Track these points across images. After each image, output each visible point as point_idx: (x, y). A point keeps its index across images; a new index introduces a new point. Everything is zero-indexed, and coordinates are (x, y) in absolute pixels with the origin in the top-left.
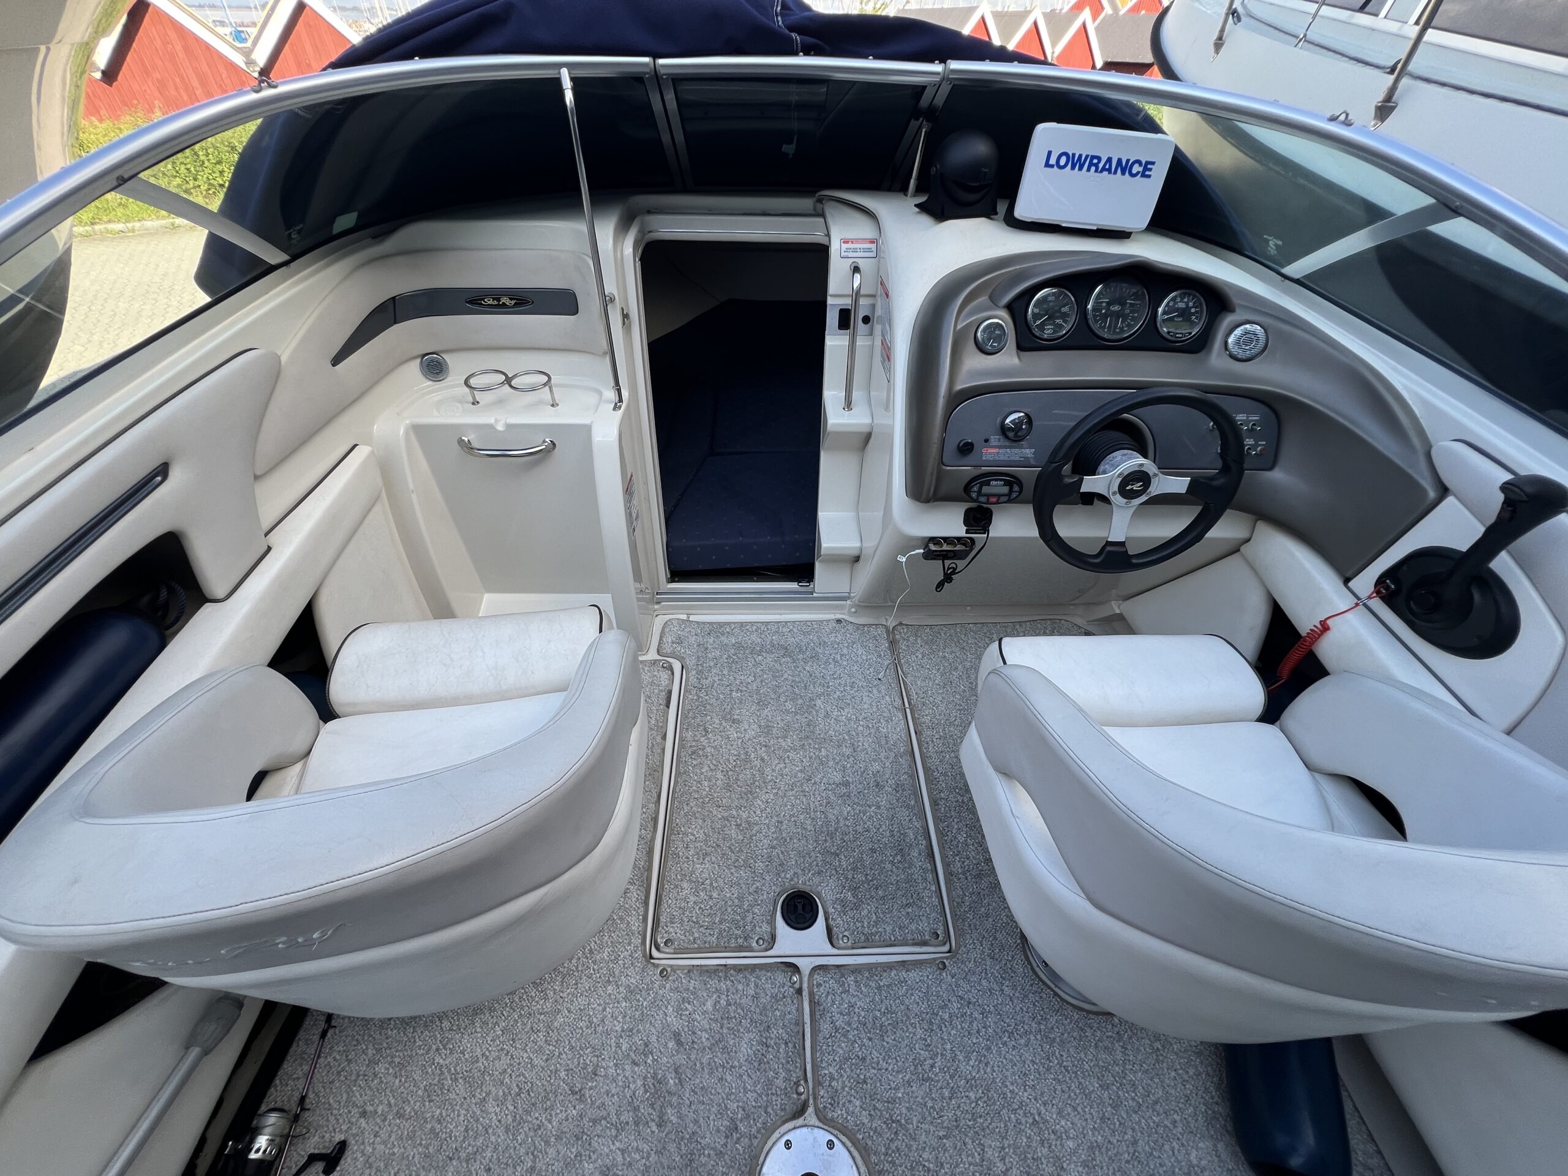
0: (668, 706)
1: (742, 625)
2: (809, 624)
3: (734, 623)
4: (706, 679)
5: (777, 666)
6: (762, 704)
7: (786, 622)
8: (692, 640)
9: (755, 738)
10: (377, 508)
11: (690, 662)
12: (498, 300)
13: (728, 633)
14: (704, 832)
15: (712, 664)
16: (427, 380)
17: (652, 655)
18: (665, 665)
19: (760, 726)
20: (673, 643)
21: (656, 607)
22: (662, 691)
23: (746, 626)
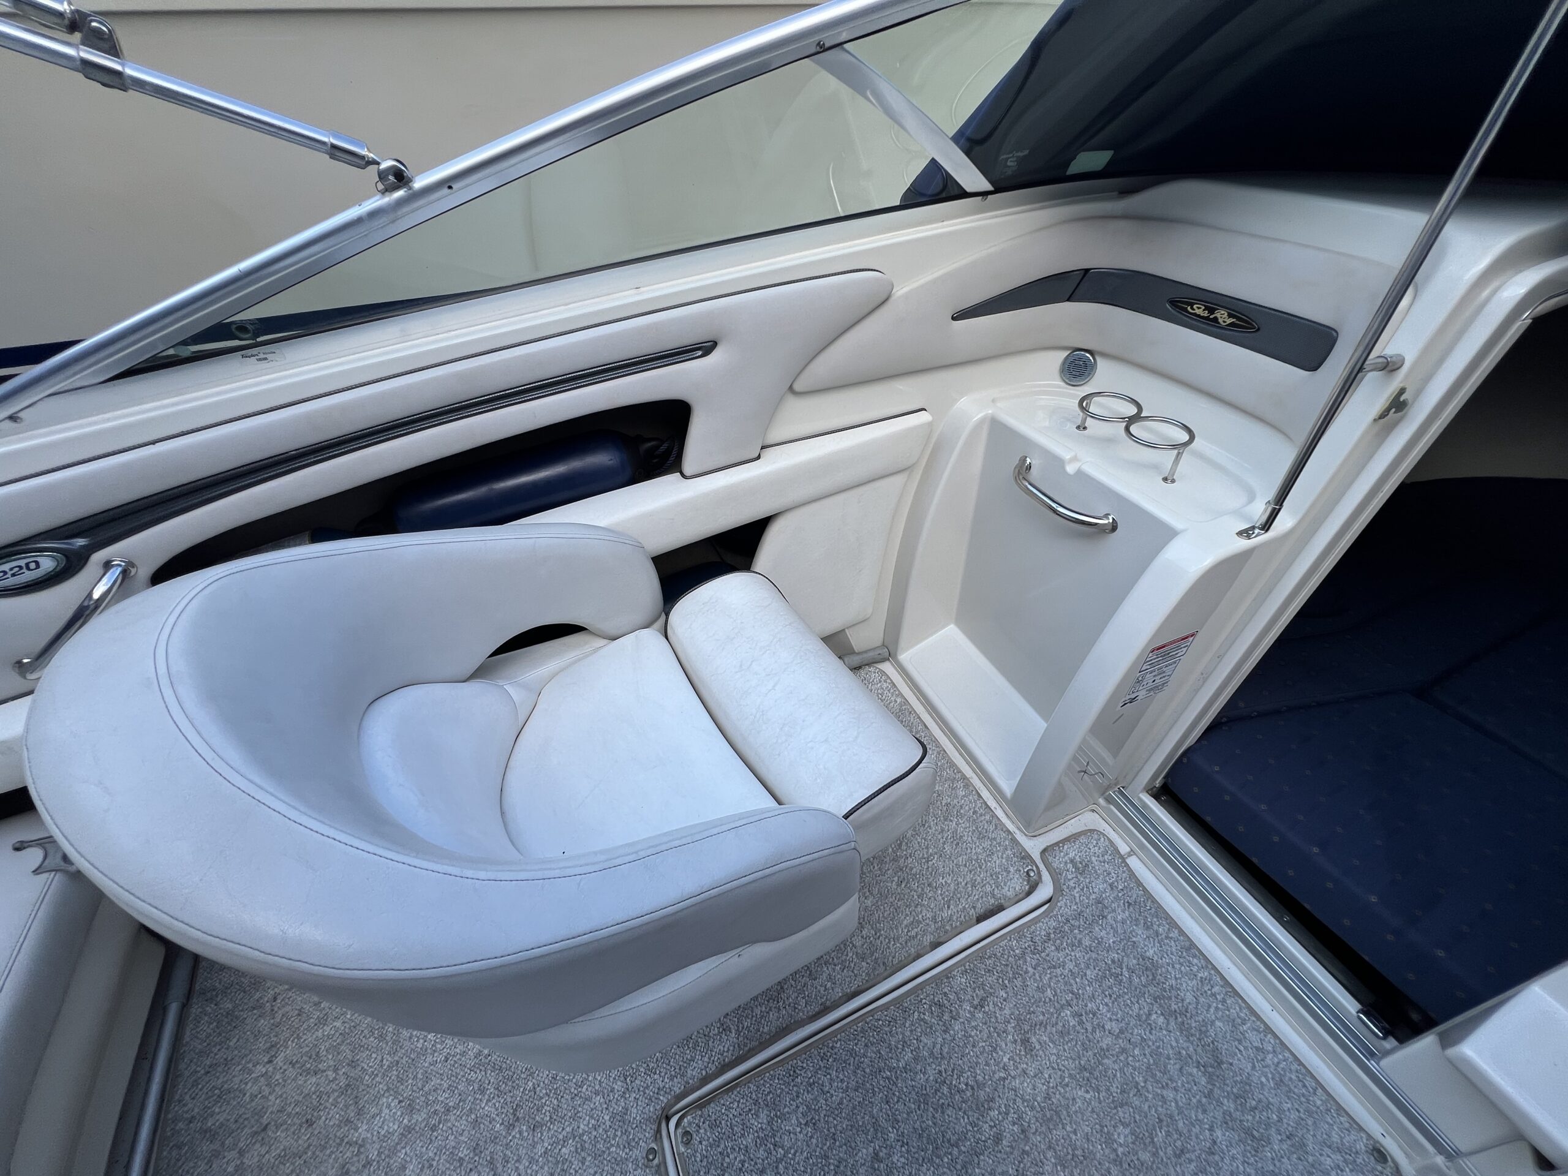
0: (980, 919)
1: (1191, 947)
2: (1309, 1082)
3: (1182, 932)
4: (1057, 949)
5: (1173, 1067)
6: (1088, 1075)
7: (1268, 1030)
8: (1099, 886)
9: (1024, 1101)
10: (898, 480)
11: (1065, 907)
12: (1211, 311)
13: (1157, 934)
14: (842, 1099)
15: (1087, 942)
16: (1060, 380)
17: (1033, 846)
18: (1032, 874)
19: (1048, 1097)
20: (1072, 861)
21: (1101, 801)
22: (993, 896)
23: (1194, 956)
